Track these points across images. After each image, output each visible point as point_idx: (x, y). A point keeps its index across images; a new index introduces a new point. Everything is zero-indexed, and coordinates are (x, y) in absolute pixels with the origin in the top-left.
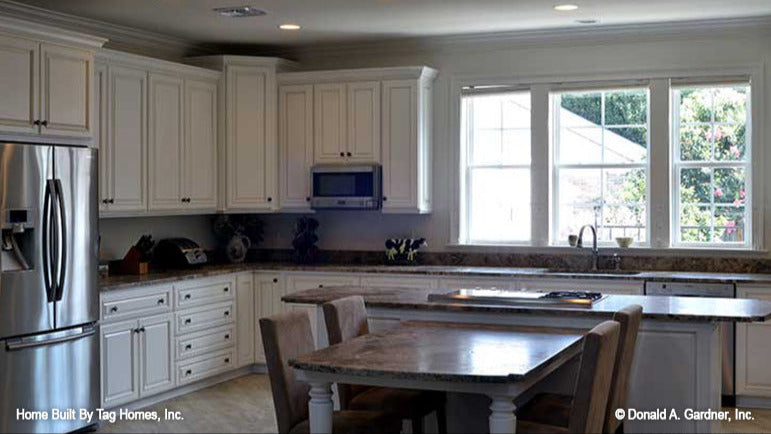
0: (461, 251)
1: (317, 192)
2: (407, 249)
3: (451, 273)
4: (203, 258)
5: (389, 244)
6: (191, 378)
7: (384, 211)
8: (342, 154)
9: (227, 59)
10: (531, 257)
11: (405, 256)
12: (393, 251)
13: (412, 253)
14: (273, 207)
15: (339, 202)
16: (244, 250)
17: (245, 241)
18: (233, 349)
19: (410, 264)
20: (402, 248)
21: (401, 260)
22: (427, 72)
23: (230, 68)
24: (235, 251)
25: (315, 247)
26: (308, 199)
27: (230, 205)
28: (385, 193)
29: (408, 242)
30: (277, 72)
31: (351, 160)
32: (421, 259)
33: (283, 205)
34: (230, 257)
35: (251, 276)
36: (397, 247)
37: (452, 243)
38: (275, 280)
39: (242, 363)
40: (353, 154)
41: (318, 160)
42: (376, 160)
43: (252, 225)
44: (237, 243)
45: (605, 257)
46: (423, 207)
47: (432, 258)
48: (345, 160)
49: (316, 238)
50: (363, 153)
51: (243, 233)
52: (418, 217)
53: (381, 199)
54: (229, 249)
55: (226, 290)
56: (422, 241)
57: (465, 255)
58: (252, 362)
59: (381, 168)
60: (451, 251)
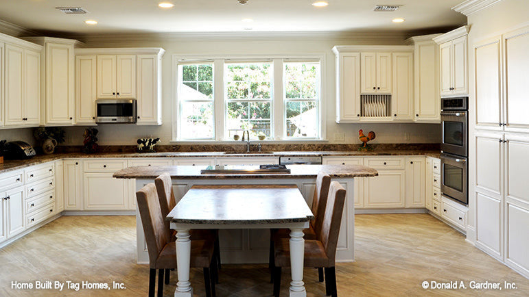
0: (178, 144)
1: (99, 114)
2: (149, 144)
3: (180, 156)
4: (34, 153)
5: (139, 142)
6: (34, 223)
7: (138, 124)
8: (114, 94)
9: (47, 39)
10: (215, 146)
11: (148, 147)
12: (142, 145)
13: (152, 146)
14: (73, 123)
15: (113, 120)
16: (54, 147)
17: (53, 141)
18: (54, 204)
19: (151, 152)
20: (147, 144)
21: (146, 150)
22: (162, 51)
23: (49, 45)
24: (48, 147)
25: (97, 144)
26: (94, 118)
27: (49, 122)
28: (138, 115)
29: (150, 140)
30: (75, 48)
31: (119, 97)
32: (157, 149)
33: (78, 121)
34: (46, 151)
35: (62, 162)
36: (144, 143)
37: (174, 140)
38: (77, 164)
39: (59, 211)
40: (120, 94)
41: (99, 97)
42: (134, 97)
43: (58, 132)
44: (49, 143)
45: (253, 145)
46: (160, 123)
47: (163, 148)
48: (115, 97)
49: (96, 139)
50: (126, 93)
51: (53, 137)
52: (157, 127)
53: (137, 118)
54: (44, 146)
55: (51, 170)
56: (158, 139)
57: (180, 146)
58: (63, 210)
59: (136, 101)
60: (173, 144)
